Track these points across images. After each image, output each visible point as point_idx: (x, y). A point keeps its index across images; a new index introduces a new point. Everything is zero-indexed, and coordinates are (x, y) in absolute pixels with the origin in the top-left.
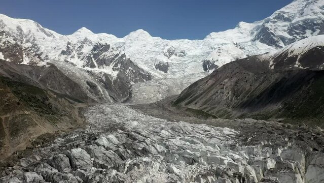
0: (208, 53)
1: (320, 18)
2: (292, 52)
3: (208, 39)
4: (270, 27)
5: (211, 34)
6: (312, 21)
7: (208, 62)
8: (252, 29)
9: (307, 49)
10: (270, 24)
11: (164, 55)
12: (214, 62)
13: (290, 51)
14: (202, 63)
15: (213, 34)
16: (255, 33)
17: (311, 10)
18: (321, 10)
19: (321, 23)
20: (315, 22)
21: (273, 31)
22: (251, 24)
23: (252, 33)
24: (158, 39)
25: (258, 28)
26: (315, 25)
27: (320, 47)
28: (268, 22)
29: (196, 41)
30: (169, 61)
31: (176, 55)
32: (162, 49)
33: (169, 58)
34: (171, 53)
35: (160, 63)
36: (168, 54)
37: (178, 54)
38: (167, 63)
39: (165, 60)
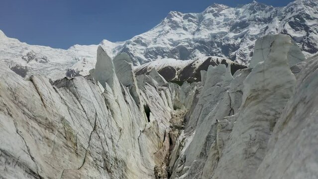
0: (73, 63)
1: (168, 48)
2: (150, 68)
4: (130, 49)
6: (163, 49)
7: (72, 71)
8: (114, 47)
9: (161, 68)
10: (130, 45)
12: (79, 72)
13: (148, 68)
14: (66, 72)
16: (117, 52)
17: (162, 40)
18: (169, 42)
19: (169, 52)
20: (165, 51)
21: (132, 52)
22: (114, 43)
23: (114, 52)
25: (119, 48)
26: (164, 52)
27: (170, 67)
28: (129, 44)
30: (28, 65)
31: (37, 60)
32: (21, 52)
33: (28, 62)
34: (30, 57)
35: (17, 66)
36: (27, 58)
37: (39, 60)
38: (26, 67)
39: (23, 64)
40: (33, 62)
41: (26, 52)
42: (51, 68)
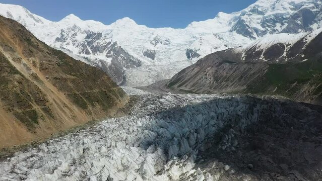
0: (191, 42)
1: (289, 14)
2: (259, 47)
3: (189, 28)
4: (245, 20)
5: (192, 23)
6: (282, 15)
7: (191, 51)
8: (230, 19)
10: (246, 16)
11: (151, 43)
12: (197, 51)
13: (257, 46)
14: (185, 52)
15: (194, 23)
16: (233, 23)
17: (282, 5)
18: (290, 6)
19: (289, 18)
20: (284, 17)
21: (248, 23)
22: (229, 15)
23: (230, 23)
24: (143, 27)
25: (235, 19)
26: (284, 19)
28: (244, 15)
29: (179, 30)
30: (156, 49)
31: (162, 43)
32: (149, 38)
33: (155, 46)
34: (157, 41)
35: (148, 50)
36: (154, 42)
37: (163, 43)
38: (154, 51)
39: (152, 48)
40: (159, 45)
41: (153, 36)
42: (173, 50)
